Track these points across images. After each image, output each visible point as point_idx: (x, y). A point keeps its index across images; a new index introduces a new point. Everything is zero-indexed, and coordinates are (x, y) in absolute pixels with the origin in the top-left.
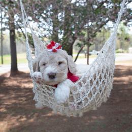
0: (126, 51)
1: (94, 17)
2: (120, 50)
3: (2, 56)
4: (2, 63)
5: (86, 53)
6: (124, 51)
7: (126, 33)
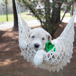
3: (7, 15)
4: (7, 20)
5: (71, 13)
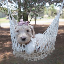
0: (54, 18)
1: (40, 1)
2: (51, 17)
5: (34, 18)
6: (53, 17)
7: (54, 8)
